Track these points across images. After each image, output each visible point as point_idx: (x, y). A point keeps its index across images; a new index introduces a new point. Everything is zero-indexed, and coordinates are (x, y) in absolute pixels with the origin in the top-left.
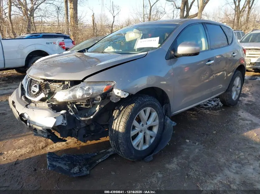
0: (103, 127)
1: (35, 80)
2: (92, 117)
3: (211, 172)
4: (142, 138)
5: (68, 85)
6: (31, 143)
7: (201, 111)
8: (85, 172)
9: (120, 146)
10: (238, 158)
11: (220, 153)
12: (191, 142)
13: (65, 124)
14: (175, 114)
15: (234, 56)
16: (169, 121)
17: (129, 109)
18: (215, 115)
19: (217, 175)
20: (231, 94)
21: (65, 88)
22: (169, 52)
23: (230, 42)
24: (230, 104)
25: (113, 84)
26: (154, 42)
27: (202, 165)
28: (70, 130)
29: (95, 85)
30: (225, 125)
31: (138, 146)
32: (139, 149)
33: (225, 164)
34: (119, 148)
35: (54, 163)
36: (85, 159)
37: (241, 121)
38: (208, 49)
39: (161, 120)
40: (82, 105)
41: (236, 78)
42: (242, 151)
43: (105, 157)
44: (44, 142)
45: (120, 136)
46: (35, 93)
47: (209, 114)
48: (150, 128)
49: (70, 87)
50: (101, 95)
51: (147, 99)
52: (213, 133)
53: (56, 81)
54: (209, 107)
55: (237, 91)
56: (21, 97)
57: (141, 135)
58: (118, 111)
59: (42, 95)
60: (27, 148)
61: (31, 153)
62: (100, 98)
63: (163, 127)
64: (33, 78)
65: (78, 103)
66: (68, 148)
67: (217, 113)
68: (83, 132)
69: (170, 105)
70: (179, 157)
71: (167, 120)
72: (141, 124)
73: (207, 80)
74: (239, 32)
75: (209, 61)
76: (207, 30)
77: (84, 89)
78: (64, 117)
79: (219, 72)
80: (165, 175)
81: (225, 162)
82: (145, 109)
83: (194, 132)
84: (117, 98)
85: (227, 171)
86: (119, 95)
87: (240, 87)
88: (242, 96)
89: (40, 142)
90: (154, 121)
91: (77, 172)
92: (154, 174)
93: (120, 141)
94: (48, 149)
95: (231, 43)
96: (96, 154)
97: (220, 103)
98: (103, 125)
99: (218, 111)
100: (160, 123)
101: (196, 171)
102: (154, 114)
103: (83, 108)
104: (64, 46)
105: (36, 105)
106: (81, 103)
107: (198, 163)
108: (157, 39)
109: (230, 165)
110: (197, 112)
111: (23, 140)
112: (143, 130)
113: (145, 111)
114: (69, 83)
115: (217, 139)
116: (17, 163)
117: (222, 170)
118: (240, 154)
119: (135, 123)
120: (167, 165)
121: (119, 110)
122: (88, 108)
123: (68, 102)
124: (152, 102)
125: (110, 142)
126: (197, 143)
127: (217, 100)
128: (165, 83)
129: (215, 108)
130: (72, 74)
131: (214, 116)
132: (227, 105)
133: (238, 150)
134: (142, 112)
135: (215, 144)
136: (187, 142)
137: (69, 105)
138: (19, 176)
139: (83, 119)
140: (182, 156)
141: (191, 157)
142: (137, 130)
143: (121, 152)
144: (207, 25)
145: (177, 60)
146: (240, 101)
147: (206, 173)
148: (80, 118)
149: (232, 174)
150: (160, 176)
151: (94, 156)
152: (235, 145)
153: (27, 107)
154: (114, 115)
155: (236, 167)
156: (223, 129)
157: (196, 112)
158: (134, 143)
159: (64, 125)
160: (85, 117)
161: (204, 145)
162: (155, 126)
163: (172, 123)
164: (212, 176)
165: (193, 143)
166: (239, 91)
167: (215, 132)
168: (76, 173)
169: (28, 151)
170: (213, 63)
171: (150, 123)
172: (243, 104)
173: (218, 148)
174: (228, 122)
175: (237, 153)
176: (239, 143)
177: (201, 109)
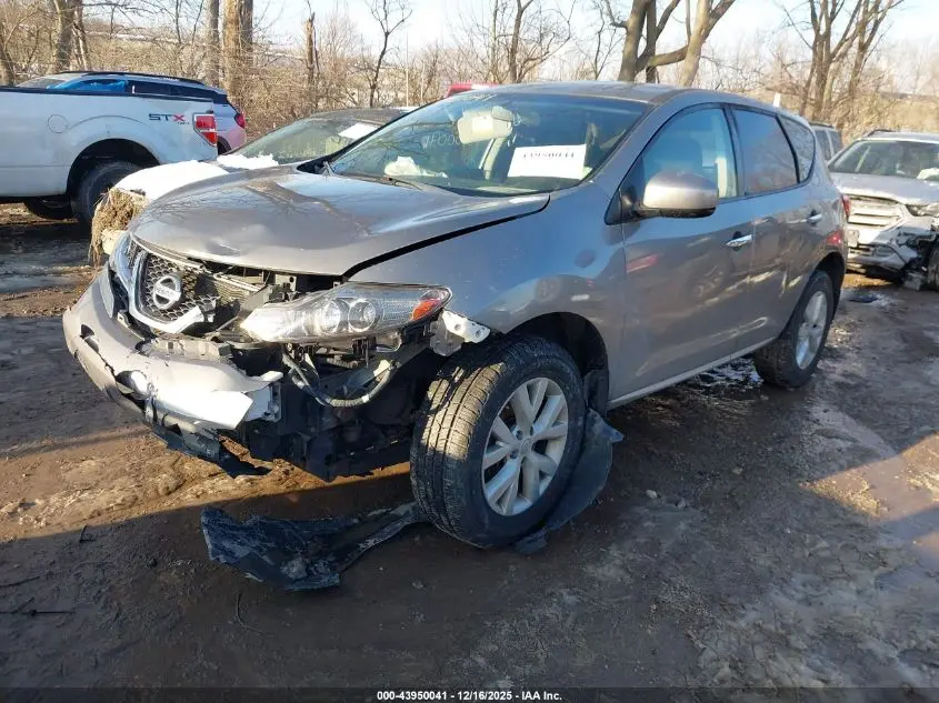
0: (386, 436)
1: (162, 260)
2: (365, 399)
3: (729, 596)
4: (513, 477)
5: (287, 286)
6: (123, 472)
7: (691, 397)
8: (325, 580)
9: (447, 499)
10: (810, 555)
11: (755, 540)
12: (664, 497)
13: (276, 415)
14: (617, 403)
15: (814, 224)
16: (600, 424)
17: (484, 380)
18: (737, 415)
19: (748, 606)
20: (795, 346)
21: (280, 296)
22: (617, 198)
23: (804, 175)
24: (787, 382)
25: (442, 296)
26: (568, 162)
27: (702, 573)
28: (285, 438)
29: (386, 295)
30: (770, 449)
31: (499, 502)
32: (504, 511)
33: (771, 572)
34: (444, 505)
35: (227, 544)
36: (319, 536)
37: (821, 438)
38: (734, 194)
39: (576, 420)
40: (332, 356)
41: (814, 298)
42: (824, 535)
43: (389, 532)
44: (172, 471)
45: (449, 466)
46: (165, 307)
47: (717, 408)
48: (541, 447)
49: (296, 297)
50: (401, 330)
51: (543, 351)
52: (734, 474)
53: (239, 271)
54: (717, 386)
55: (811, 339)
56: (115, 314)
57: (512, 468)
58: (445, 384)
59: (193, 316)
60: (115, 491)
61: (130, 507)
62: (396, 340)
63: (579, 442)
64: (155, 254)
65: (323, 351)
66: (254, 495)
67: (742, 408)
68: (328, 445)
69: (607, 373)
70: (628, 544)
71: (594, 422)
72: (515, 433)
73: (716, 299)
74: (823, 132)
75: (738, 235)
76: (737, 131)
77: (347, 306)
78: (275, 394)
79: (757, 274)
80: (586, 600)
81: (770, 567)
82: (531, 381)
83: (672, 467)
84: (451, 341)
85: (777, 594)
86: (460, 333)
87: (822, 324)
88: (826, 357)
89: (156, 471)
90: (556, 423)
91: (300, 576)
92: (552, 594)
93: (449, 482)
94: (189, 496)
95: (806, 177)
96: (356, 521)
97: (755, 376)
98: (384, 428)
99: (746, 402)
100: (571, 431)
101: (683, 589)
102: (558, 401)
103: (335, 366)
104: (211, 130)
105: (171, 346)
106: (329, 349)
107: (687, 565)
108: (580, 151)
109: (785, 576)
110: (678, 399)
111: (93, 463)
112: (520, 450)
113: (530, 389)
114: (292, 280)
115: (746, 493)
116: (86, 537)
117: (761, 592)
118: (818, 546)
119: (499, 426)
120: (590, 569)
121: (451, 380)
122: (346, 369)
123: (285, 344)
124: (555, 360)
125: (414, 482)
126: (682, 505)
127: (744, 365)
128: (586, 297)
129: (735, 392)
130: (309, 251)
131: (735, 418)
132: (779, 382)
133: (811, 531)
134: (522, 391)
135: (739, 508)
136: (649, 498)
137: (287, 353)
138: (101, 583)
139: (335, 402)
140: (638, 540)
141: (666, 545)
142: (504, 448)
143: (447, 516)
144: (738, 114)
145: (639, 226)
146: (819, 371)
147: (713, 601)
148: (328, 401)
149: (793, 603)
150: (570, 599)
151: (350, 528)
152: (804, 515)
153: (142, 353)
154: (430, 394)
155: (804, 585)
156: (764, 462)
157: (675, 402)
158: (491, 491)
159: (271, 418)
160: (341, 396)
161: (703, 511)
162: (555, 439)
163: (609, 433)
164: (733, 606)
165: (670, 502)
166: (819, 340)
167: (741, 470)
168: (297, 580)
169: (119, 501)
170: (748, 244)
171: (542, 428)
172: (827, 382)
173: (748, 521)
174: (780, 440)
175: (808, 541)
176: (813, 509)
177: (693, 393)
